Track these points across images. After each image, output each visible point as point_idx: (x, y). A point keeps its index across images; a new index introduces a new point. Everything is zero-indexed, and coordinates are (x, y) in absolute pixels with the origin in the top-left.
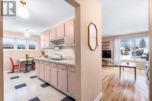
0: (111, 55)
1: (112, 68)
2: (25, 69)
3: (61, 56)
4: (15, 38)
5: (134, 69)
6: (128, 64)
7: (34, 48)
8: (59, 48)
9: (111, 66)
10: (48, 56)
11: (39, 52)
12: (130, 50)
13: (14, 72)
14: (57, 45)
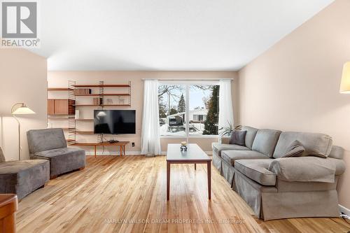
0: (134, 124)
1: (138, 163)
5: (205, 165)
6: (184, 149)
9: (136, 158)
12: (165, 116)
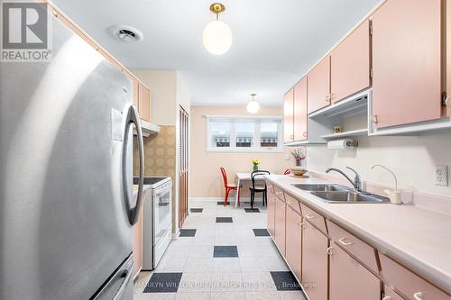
2: (249, 200)
3: (353, 180)
4: (232, 121)
7: (274, 144)
8: (348, 144)
10: (305, 171)
11: (287, 156)
13: (228, 203)
14: (338, 130)
